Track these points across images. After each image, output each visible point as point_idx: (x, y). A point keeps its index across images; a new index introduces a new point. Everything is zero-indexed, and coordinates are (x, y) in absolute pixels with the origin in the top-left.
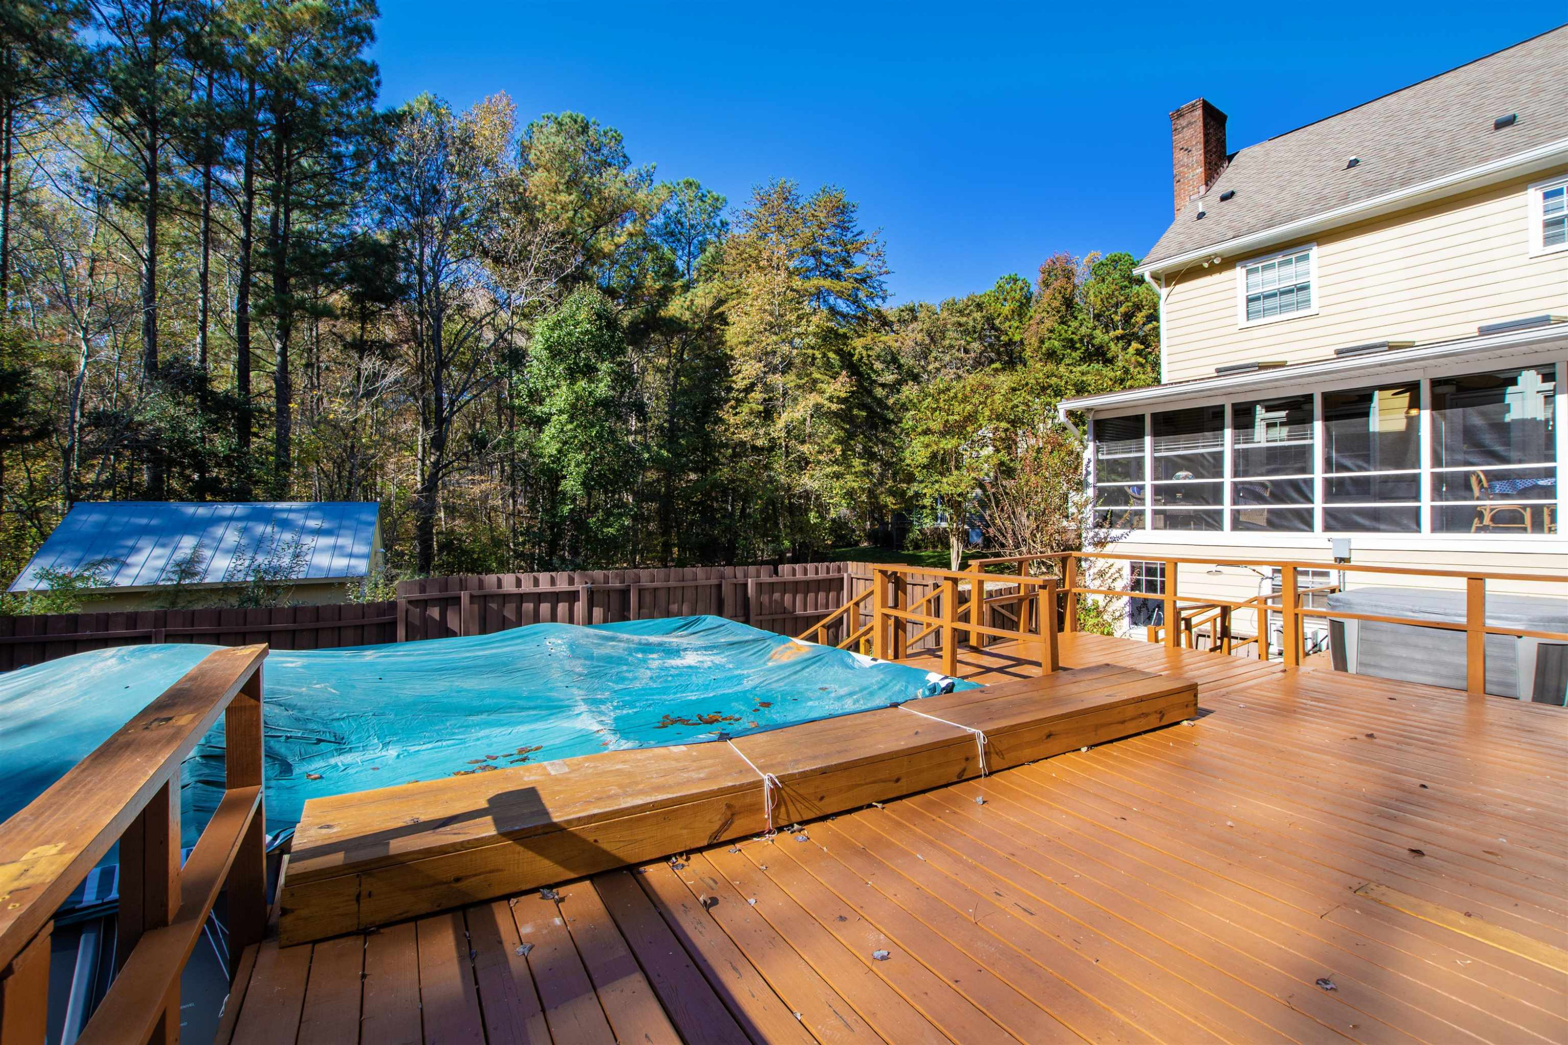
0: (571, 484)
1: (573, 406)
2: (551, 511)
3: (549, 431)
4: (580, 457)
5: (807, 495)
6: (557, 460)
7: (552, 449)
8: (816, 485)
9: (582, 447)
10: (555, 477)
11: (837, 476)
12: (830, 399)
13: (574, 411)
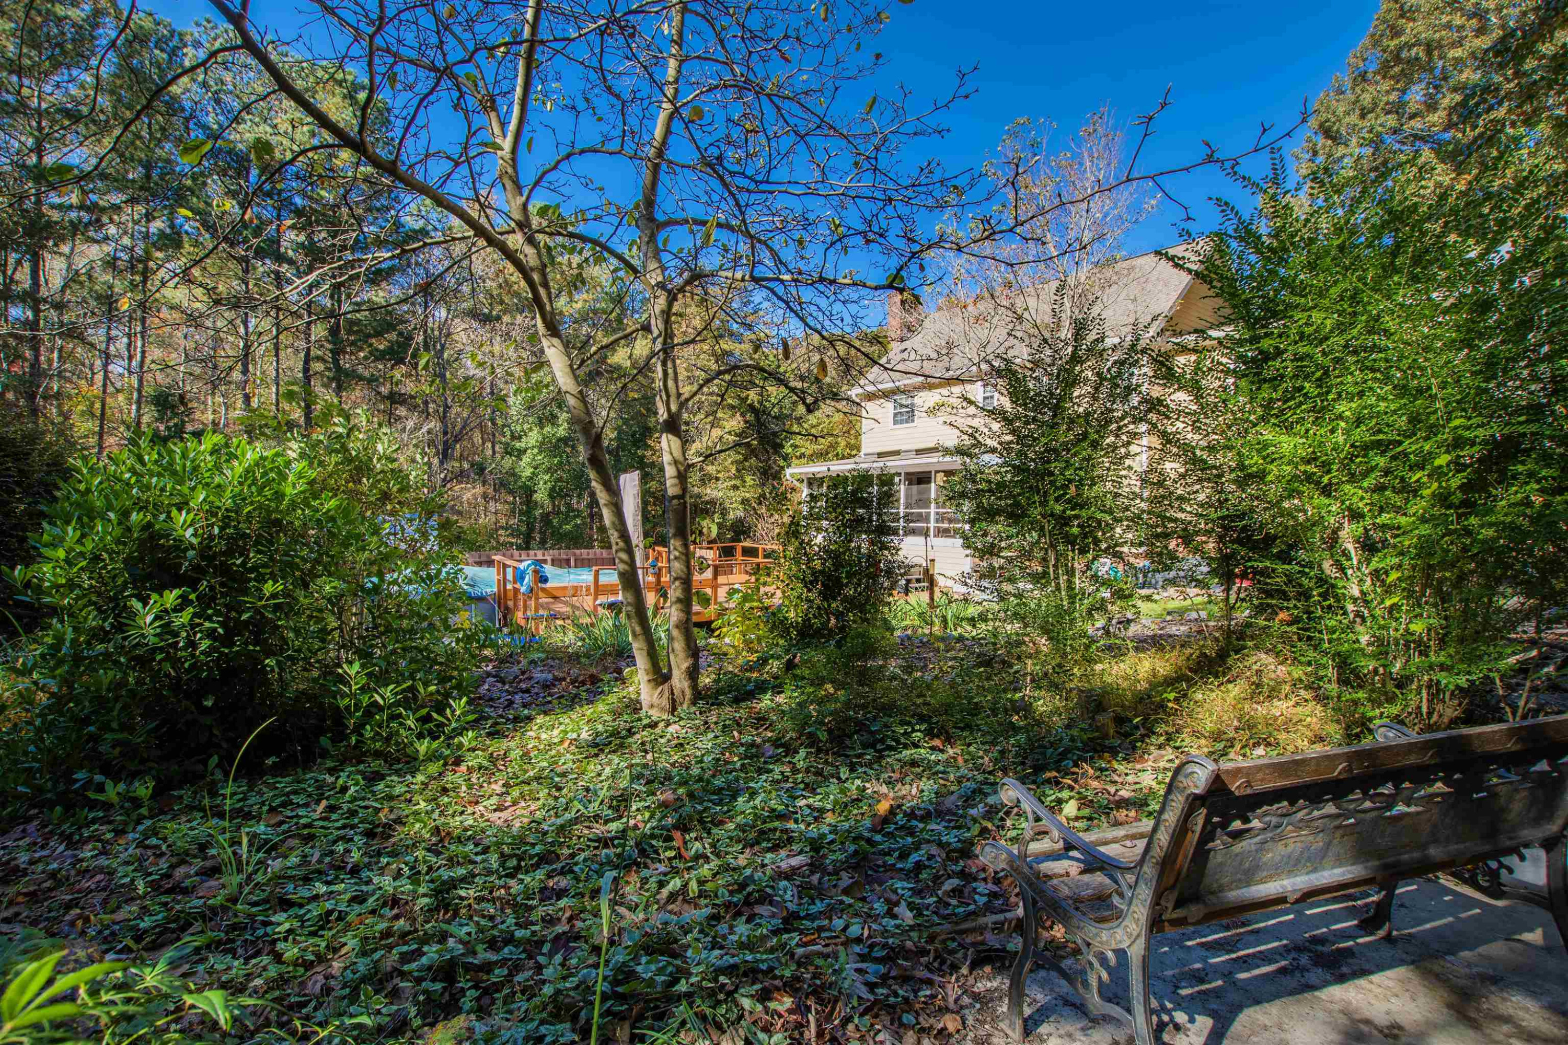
0: (541, 496)
1: (542, 443)
2: (528, 513)
3: (526, 459)
4: (547, 477)
5: (712, 502)
6: (531, 479)
7: (528, 472)
8: (720, 494)
9: (548, 470)
10: (529, 492)
11: (735, 488)
12: (729, 433)
13: (541, 446)
